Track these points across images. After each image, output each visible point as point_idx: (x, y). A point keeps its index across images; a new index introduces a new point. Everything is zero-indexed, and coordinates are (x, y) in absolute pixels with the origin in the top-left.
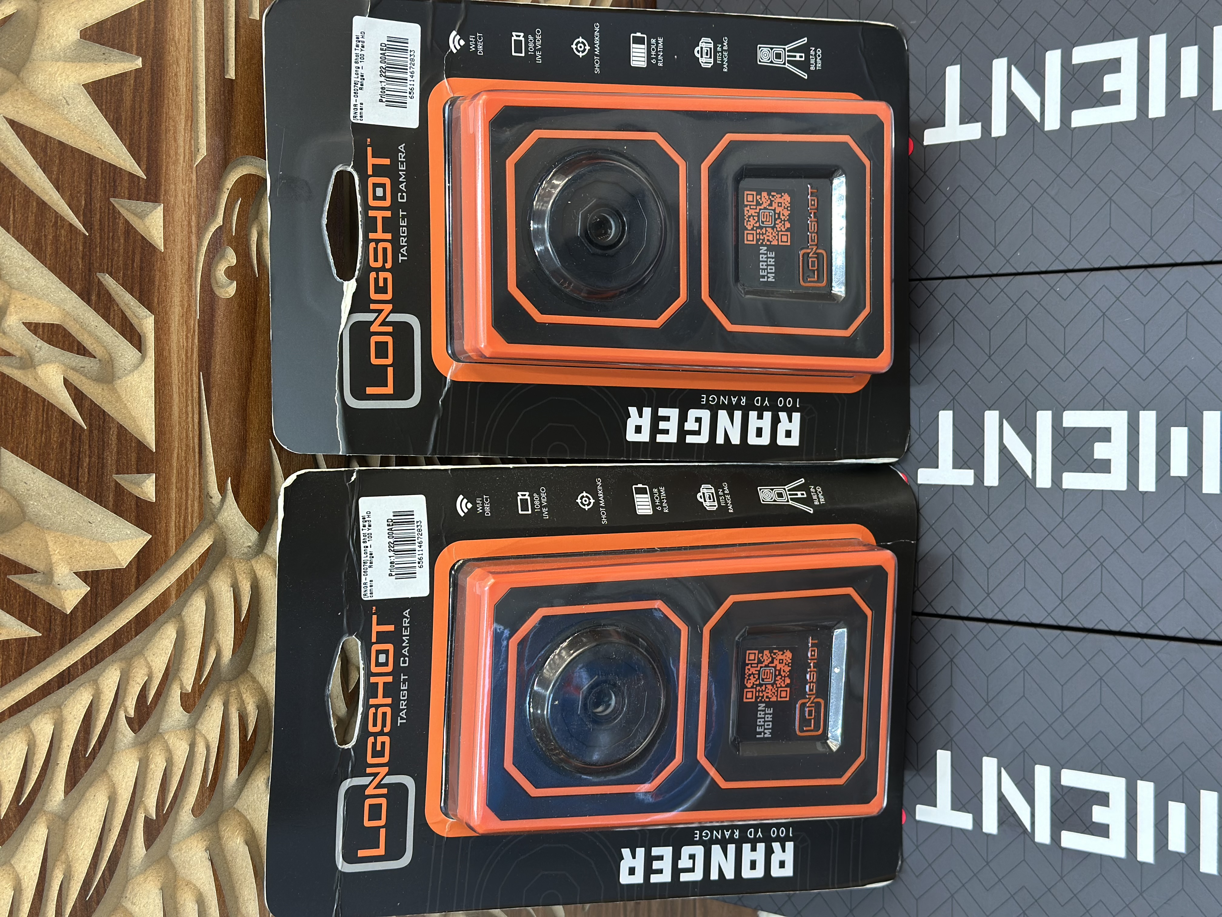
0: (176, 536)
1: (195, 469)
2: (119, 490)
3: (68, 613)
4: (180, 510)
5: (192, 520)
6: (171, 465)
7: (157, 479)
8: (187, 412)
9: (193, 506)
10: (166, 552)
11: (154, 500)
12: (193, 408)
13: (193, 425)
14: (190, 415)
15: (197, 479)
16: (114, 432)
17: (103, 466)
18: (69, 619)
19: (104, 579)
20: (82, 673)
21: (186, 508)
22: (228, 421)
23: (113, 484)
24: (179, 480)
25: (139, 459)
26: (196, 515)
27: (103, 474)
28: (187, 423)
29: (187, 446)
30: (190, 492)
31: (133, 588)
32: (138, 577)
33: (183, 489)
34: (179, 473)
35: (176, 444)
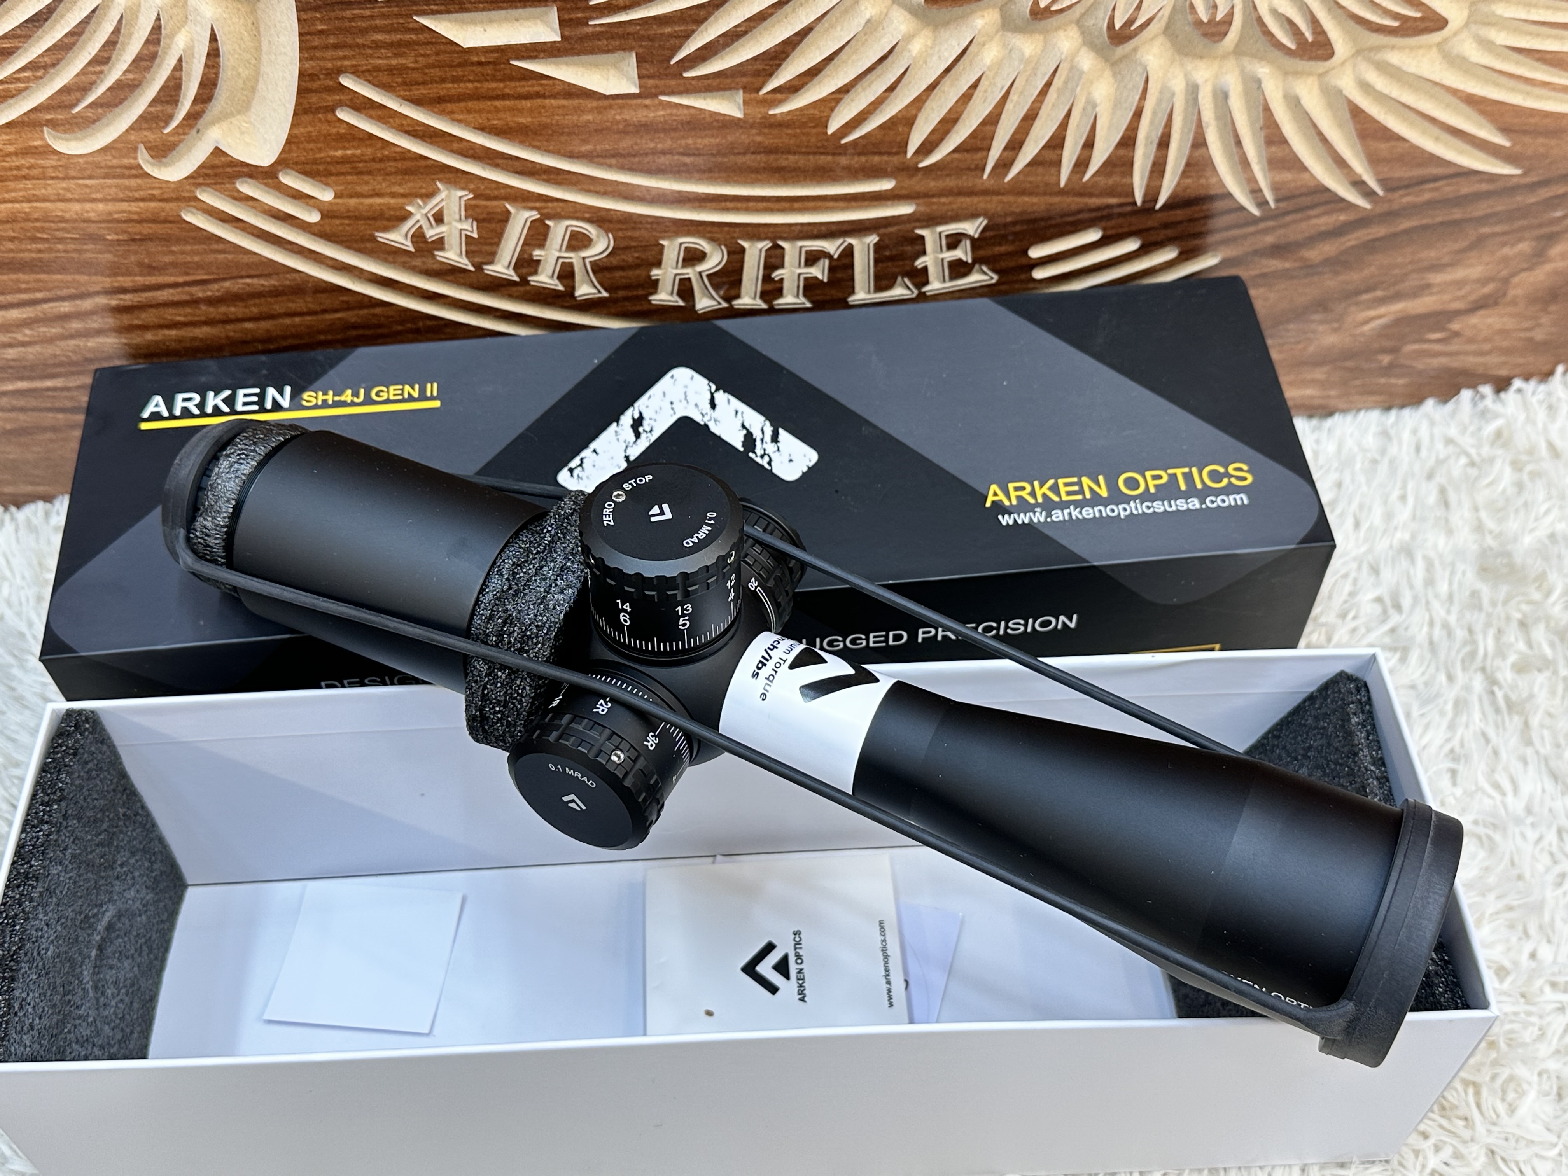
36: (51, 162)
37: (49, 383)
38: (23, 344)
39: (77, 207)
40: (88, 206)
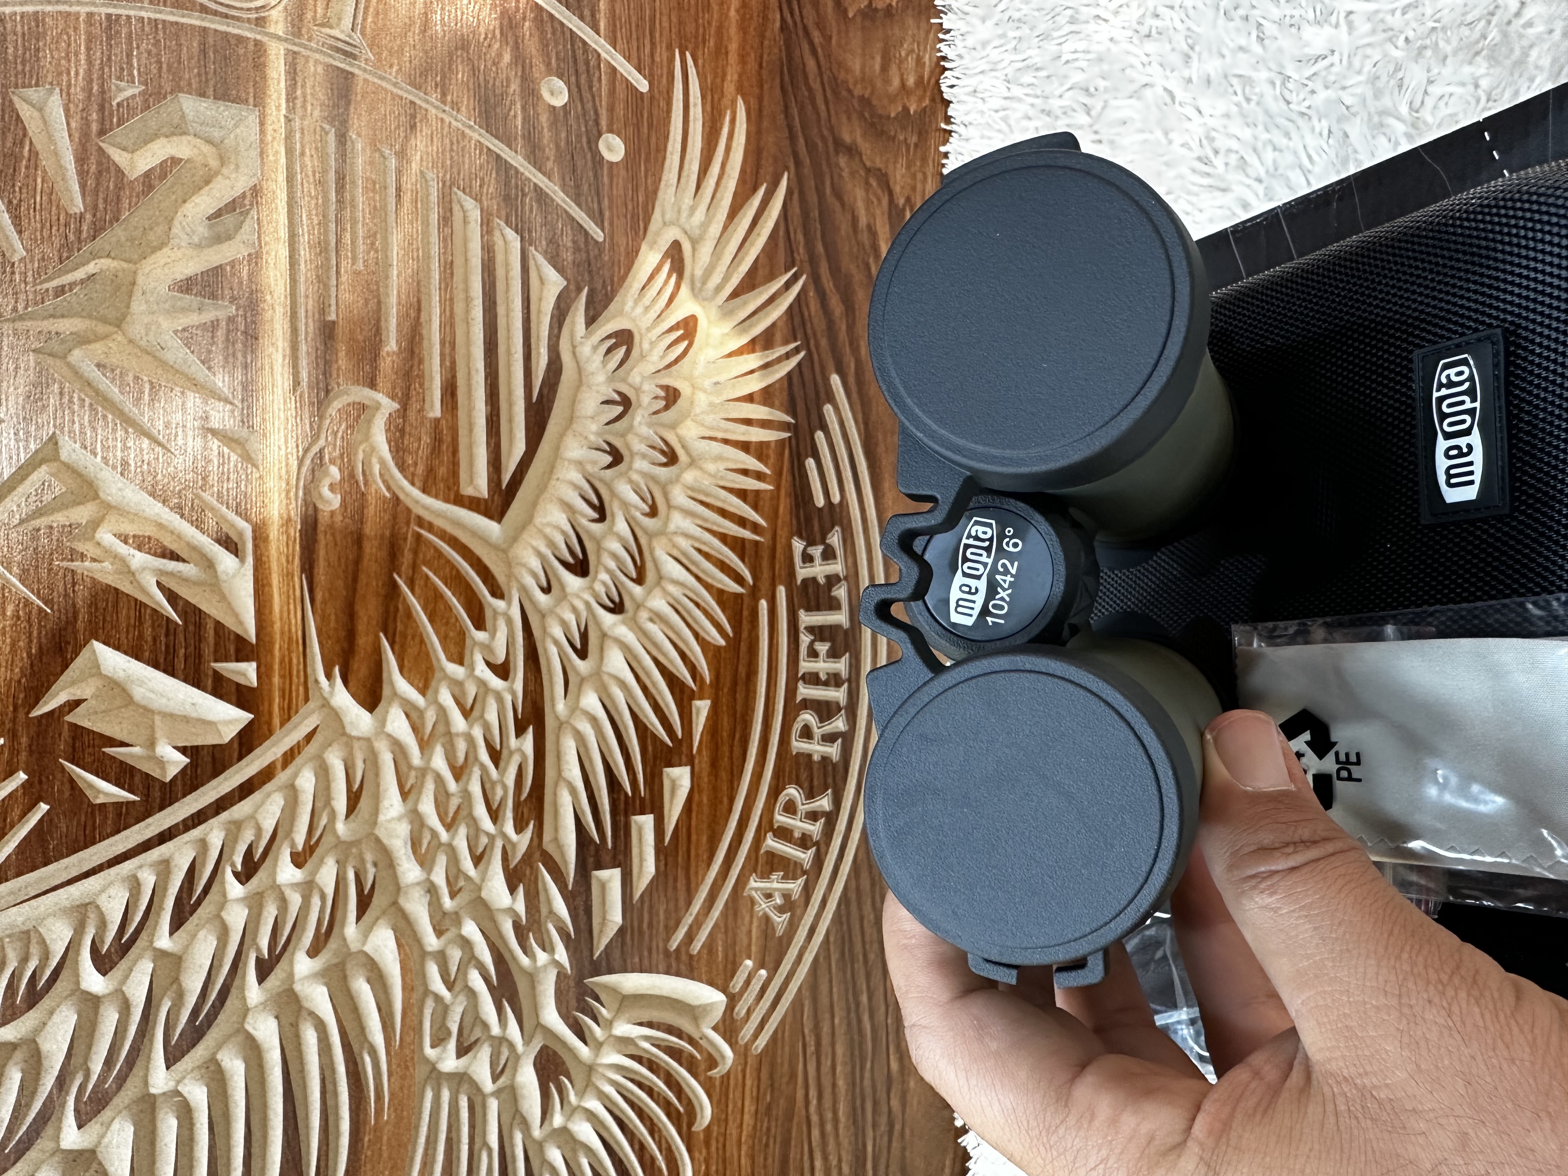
1: (298, 658)
2: (218, 677)
3: (167, 782)
4: (284, 693)
5: (297, 703)
6: (272, 655)
7: (258, 666)
8: (288, 609)
9: (297, 690)
10: (269, 730)
11: (255, 685)
12: (295, 605)
13: (296, 621)
14: (293, 613)
16: (210, 626)
17: (200, 656)
18: (167, 786)
19: (205, 753)
21: (290, 691)
22: (333, 617)
23: (210, 673)
24: (281, 668)
25: (238, 651)
27: (200, 663)
28: (289, 619)
29: (290, 638)
30: (295, 679)
31: (234, 761)
32: (240, 752)
33: (287, 674)
35: (278, 636)
36: (715, 1128)
37: (870, 1149)
38: (840, 1161)
39: (746, 1117)
40: (746, 1109)
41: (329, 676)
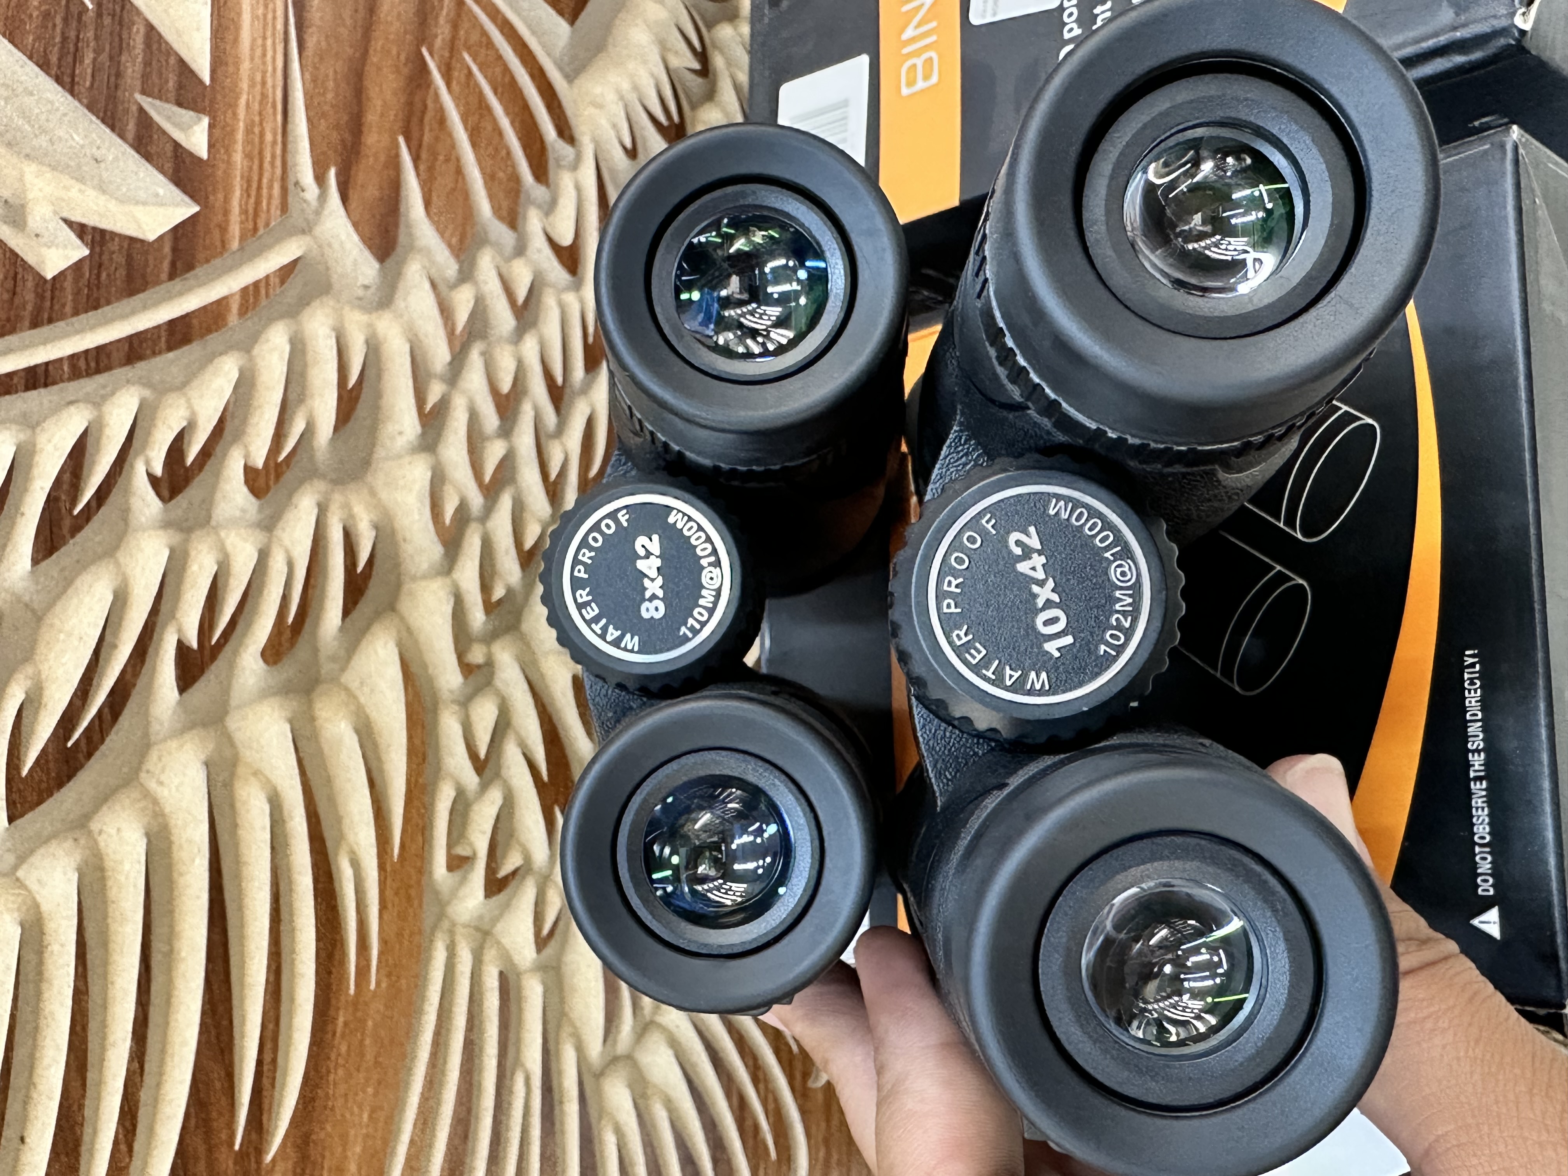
0: (242, 222)
1: (275, 135)
2: (145, 121)
3: (49, 276)
4: (249, 186)
5: (268, 210)
6: (235, 114)
7: (211, 126)
8: (264, 46)
9: (270, 187)
10: (223, 242)
11: (205, 156)
12: (274, 43)
13: (274, 70)
14: (270, 54)
15: (279, 152)
16: (139, 31)
17: (118, 75)
18: (49, 286)
19: (114, 246)
20: (70, 379)
21: (259, 188)
22: (331, 84)
23: (134, 108)
24: (248, 142)
25: (180, 87)
26: (276, 201)
27: (117, 87)
28: (264, 63)
29: (264, 96)
30: (267, 165)
31: (164, 276)
32: (173, 264)
33: (255, 155)
34: (249, 131)
35: (244, 85)
41: (320, 179)
